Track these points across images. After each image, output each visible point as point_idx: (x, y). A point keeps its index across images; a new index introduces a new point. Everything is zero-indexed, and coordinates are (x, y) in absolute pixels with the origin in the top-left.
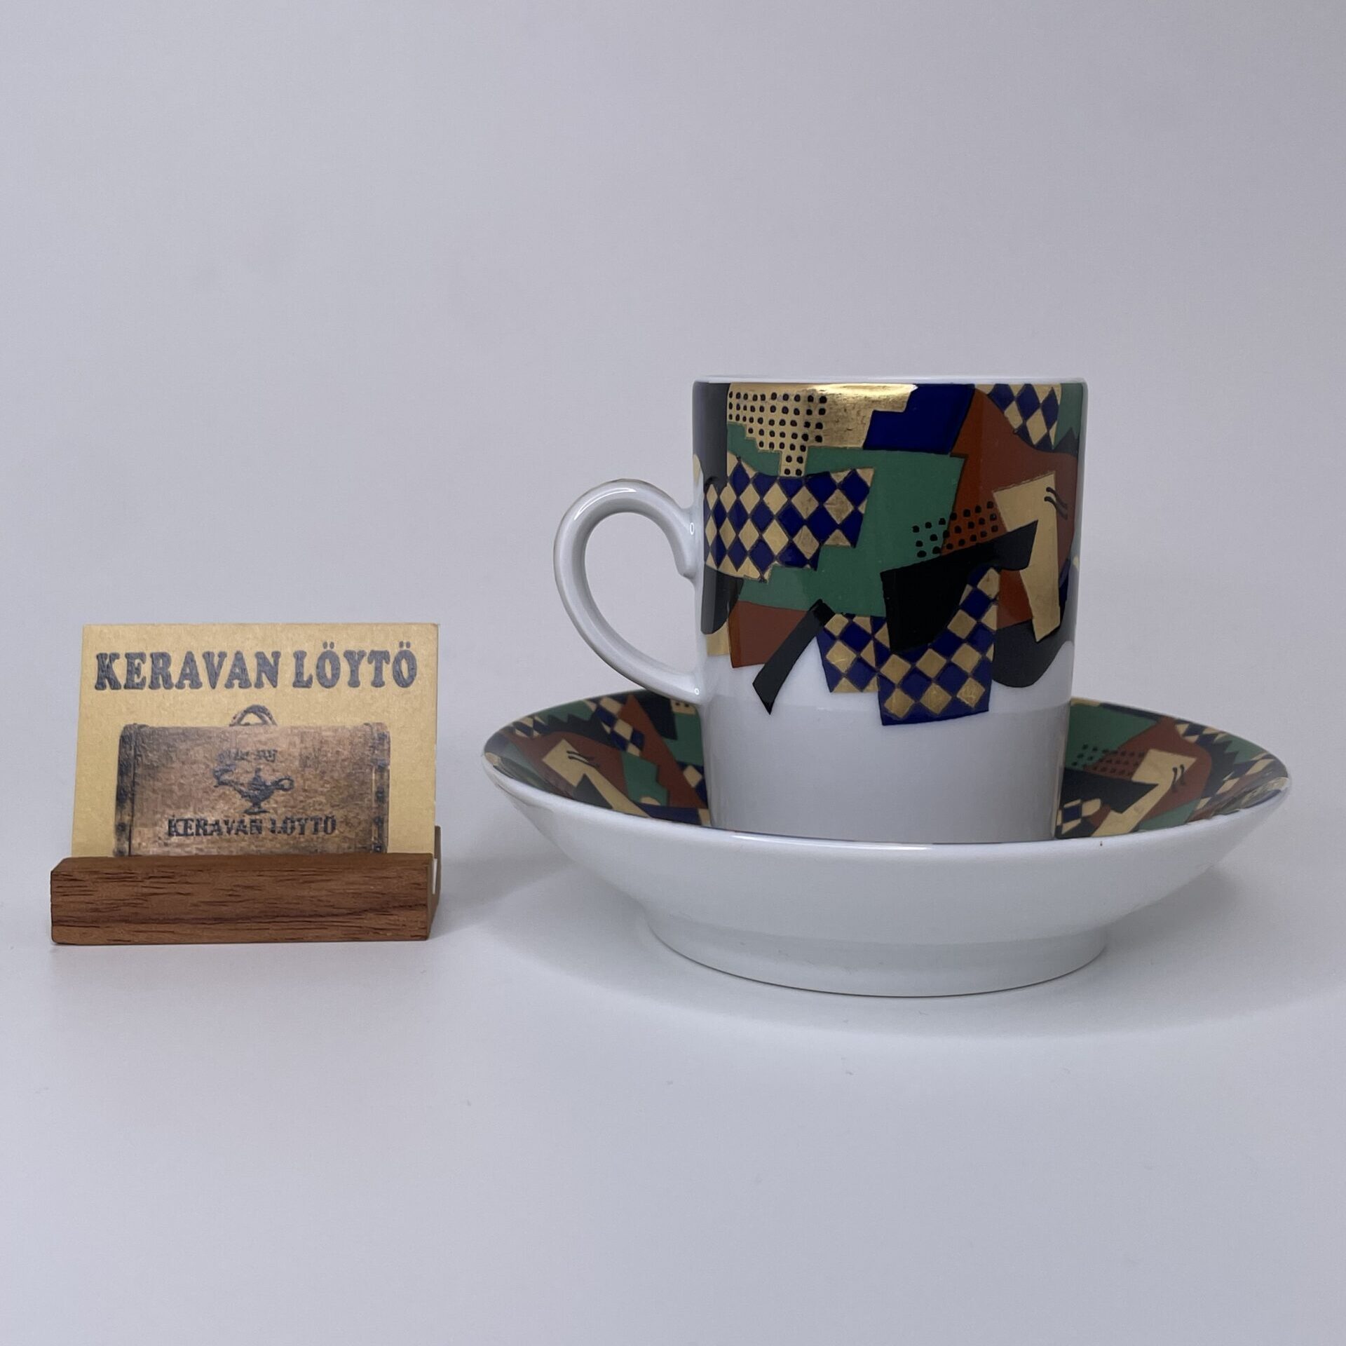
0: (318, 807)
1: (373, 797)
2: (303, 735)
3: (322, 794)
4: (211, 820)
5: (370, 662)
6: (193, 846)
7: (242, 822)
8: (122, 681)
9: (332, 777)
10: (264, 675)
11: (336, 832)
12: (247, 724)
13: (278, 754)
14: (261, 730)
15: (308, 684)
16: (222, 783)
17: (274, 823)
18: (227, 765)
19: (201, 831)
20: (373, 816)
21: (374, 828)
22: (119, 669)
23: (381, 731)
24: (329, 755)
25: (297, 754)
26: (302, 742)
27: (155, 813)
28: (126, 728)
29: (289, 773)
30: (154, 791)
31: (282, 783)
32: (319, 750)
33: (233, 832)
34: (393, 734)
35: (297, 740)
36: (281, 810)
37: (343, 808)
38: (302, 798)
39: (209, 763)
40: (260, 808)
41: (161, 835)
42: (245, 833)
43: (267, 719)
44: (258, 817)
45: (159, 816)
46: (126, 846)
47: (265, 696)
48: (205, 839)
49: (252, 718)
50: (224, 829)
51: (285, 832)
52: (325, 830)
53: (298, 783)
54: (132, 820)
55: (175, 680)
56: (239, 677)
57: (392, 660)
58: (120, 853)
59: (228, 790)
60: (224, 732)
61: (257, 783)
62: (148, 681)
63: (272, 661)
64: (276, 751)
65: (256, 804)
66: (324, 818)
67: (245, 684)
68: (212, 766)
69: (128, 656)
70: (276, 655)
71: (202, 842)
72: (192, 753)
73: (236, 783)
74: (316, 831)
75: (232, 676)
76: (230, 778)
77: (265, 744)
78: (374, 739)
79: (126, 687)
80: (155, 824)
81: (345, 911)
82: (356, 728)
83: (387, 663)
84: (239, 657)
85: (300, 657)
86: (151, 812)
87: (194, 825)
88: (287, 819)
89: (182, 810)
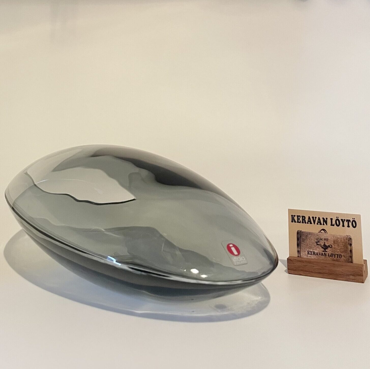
0: (338, 252)
1: (349, 251)
2: (333, 236)
3: (338, 249)
4: (316, 252)
5: (346, 222)
6: (313, 257)
7: (322, 253)
8: (296, 221)
9: (340, 246)
10: (324, 222)
11: (342, 258)
12: (322, 233)
13: (328, 240)
14: (325, 234)
15: (334, 225)
16: (317, 244)
17: (329, 254)
18: (318, 241)
19: (314, 254)
20: (350, 256)
21: (350, 258)
22: (296, 218)
23: (350, 237)
24: (339, 241)
25: (332, 240)
26: (333, 237)
27: (305, 249)
28: (298, 231)
29: (331, 244)
30: (304, 245)
31: (330, 246)
32: (337, 239)
33: (321, 255)
34: (352, 238)
35: (332, 237)
36: (330, 252)
37: (343, 253)
38: (334, 250)
39: (315, 240)
40: (326, 251)
41: (306, 254)
42: (323, 256)
43: (325, 232)
44: (325, 253)
45: (305, 250)
46: (300, 255)
47: (324, 227)
48: (315, 256)
49: (322, 231)
50: (319, 254)
51: (331, 256)
52: (340, 257)
53: (333, 246)
54: (300, 250)
55: (307, 222)
56: (319, 222)
57: (351, 221)
58: (299, 257)
59: (319, 246)
60: (317, 234)
61: (325, 245)
62: (301, 221)
63: (326, 220)
64: (328, 239)
65: (325, 250)
66: (339, 255)
67: (321, 224)
68: (315, 241)
69: (297, 216)
70: (327, 219)
71: (314, 257)
72: (311, 237)
73: (320, 245)
74: (338, 258)
75: (318, 222)
76: (319, 244)
77: (325, 237)
78: (348, 238)
79: (297, 222)
80: (305, 251)
81: (346, 274)
82: (345, 236)
83: (350, 222)
84: (319, 218)
85: (331, 219)
86: (304, 249)
87: (313, 253)
88: (331, 254)
89: (310, 249)
